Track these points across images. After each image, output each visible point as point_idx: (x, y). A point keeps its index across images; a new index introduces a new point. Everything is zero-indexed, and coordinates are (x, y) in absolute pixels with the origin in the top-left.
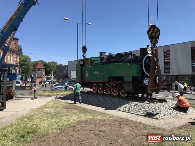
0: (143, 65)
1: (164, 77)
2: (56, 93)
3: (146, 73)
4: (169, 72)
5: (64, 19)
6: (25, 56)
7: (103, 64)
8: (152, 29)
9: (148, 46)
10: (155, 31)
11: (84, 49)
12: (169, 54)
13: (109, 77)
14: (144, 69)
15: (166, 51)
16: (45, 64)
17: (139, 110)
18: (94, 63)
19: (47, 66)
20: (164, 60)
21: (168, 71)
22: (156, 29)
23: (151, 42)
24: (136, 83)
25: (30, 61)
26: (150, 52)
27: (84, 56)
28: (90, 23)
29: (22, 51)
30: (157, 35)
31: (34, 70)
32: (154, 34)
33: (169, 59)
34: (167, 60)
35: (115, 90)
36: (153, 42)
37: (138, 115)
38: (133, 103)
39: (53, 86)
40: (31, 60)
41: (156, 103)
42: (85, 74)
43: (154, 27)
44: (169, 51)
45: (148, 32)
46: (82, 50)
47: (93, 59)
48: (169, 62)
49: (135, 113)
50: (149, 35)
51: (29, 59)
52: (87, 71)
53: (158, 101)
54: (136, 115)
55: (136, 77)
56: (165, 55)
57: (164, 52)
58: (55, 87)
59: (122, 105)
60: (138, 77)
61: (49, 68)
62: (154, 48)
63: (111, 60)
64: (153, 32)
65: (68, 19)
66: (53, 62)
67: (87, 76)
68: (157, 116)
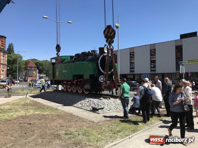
0: (99, 64)
1: (149, 75)
2: (36, 91)
3: (102, 71)
4: (155, 71)
5: (43, 17)
6: (16, 54)
7: (71, 63)
8: (108, 29)
9: (105, 45)
10: (110, 31)
11: (58, 48)
12: (155, 52)
13: (74, 75)
14: (100, 68)
15: (153, 50)
16: (38, 62)
17: (90, 106)
18: (65, 62)
19: (40, 64)
20: (151, 58)
21: (154, 69)
22: (111, 29)
23: (107, 41)
24: (93, 80)
25: (21, 60)
26: (106, 51)
27: (58, 54)
28: (71, 22)
29: (14, 49)
30: (112, 35)
31: (25, 68)
32: (109, 34)
33: (155, 58)
34: (154, 58)
35: (80, 88)
36: (108, 42)
37: (87, 110)
38: (88, 99)
39: (36, 84)
40: (23, 58)
41: (108, 99)
42: (56, 73)
43: (109, 27)
44: (155, 50)
45: (104, 32)
46: (56, 48)
47: (63, 58)
48: (155, 60)
49: (85, 109)
50: (105, 35)
51: (21, 57)
52: (57, 70)
53: (110, 97)
54: (84, 110)
55: (92, 75)
56: (152, 53)
57: (151, 50)
58: (38, 86)
59: (79, 102)
60: (94, 75)
61: (42, 66)
62: (110, 47)
63: (78, 58)
64: (108, 32)
65: (47, 17)
66: (47, 60)
67: (57, 75)
68: (100, 110)
